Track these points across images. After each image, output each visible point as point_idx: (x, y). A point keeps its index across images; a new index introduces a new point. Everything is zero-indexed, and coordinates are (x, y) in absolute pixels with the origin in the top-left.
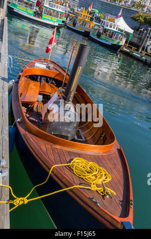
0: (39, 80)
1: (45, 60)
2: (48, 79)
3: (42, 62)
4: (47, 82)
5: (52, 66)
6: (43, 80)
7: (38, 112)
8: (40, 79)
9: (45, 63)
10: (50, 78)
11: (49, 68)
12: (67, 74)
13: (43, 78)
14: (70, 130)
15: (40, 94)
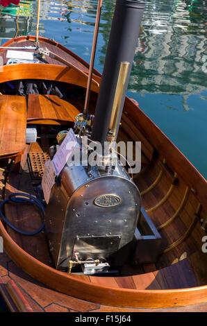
0: (21, 92)
1: (28, 38)
2: (42, 86)
3: (22, 44)
4: (42, 92)
5: (46, 52)
6: (32, 90)
7: (31, 173)
8: (25, 89)
9: (30, 47)
10: (48, 83)
11: (41, 59)
12: (94, 71)
13: (31, 86)
14: (120, 222)
15: (29, 126)
